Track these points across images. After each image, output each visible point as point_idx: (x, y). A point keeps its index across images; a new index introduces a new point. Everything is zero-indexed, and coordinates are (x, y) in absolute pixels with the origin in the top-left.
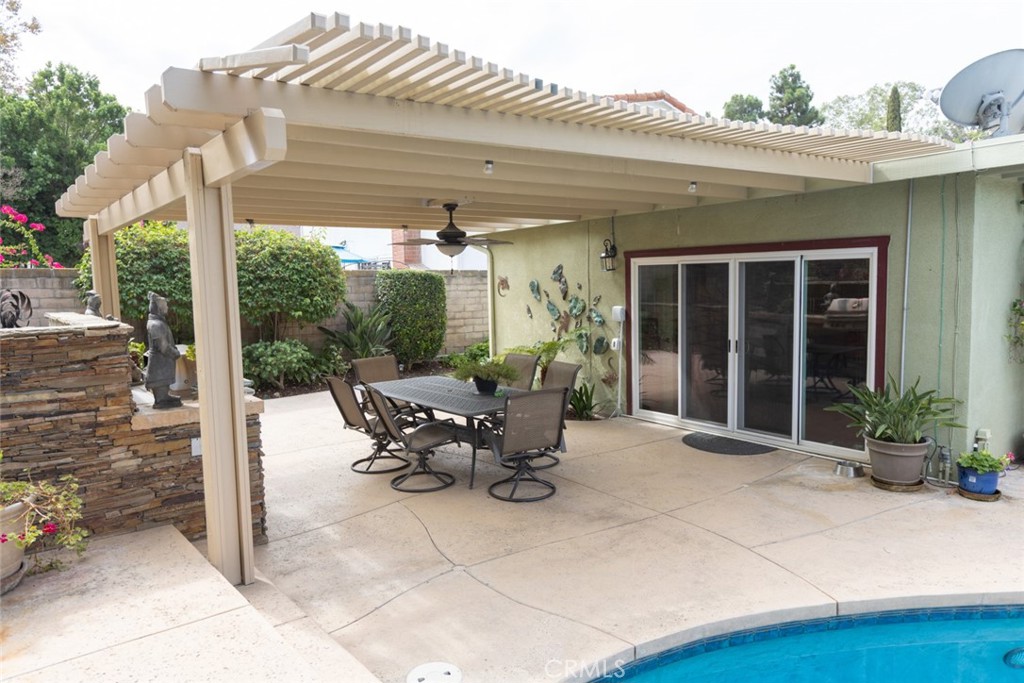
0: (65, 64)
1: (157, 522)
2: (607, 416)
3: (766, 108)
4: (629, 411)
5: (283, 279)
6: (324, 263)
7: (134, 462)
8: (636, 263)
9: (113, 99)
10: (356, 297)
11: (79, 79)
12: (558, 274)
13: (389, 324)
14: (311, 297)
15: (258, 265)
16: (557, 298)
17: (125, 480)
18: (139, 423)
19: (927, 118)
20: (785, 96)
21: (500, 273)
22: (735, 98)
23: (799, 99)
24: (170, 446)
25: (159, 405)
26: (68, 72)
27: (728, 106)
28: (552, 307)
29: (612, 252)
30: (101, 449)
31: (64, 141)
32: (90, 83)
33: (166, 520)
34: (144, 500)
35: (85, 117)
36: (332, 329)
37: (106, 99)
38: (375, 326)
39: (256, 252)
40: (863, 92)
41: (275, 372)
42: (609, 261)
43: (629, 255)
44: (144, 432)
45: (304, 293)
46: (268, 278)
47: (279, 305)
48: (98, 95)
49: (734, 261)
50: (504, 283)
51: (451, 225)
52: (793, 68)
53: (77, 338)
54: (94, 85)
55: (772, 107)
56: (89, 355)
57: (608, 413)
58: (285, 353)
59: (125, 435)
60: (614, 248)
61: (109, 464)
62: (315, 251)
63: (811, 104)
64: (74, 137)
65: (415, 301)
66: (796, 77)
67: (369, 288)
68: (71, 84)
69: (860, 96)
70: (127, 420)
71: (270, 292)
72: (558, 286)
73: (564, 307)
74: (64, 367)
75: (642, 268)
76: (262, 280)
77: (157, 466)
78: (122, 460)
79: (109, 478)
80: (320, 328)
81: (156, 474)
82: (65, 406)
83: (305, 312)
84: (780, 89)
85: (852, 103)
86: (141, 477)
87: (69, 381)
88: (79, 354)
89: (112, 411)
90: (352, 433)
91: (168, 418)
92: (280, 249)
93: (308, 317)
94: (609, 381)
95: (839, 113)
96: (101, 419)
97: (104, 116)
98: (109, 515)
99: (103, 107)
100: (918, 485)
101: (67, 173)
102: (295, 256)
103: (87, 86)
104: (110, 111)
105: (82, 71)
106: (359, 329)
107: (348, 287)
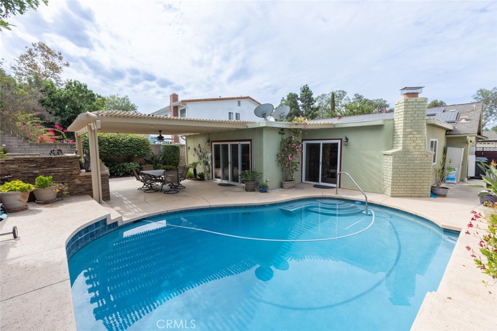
0: (76, 80)
1: (85, 194)
2: (208, 180)
3: (299, 97)
4: (213, 179)
5: (132, 146)
6: (144, 142)
7: (80, 182)
8: (213, 144)
9: (92, 91)
10: (154, 151)
11: (81, 85)
12: (199, 146)
13: (163, 159)
14: (140, 151)
15: (125, 143)
16: (199, 151)
17: (78, 185)
18: (81, 175)
19: (347, 101)
20: (304, 94)
21: (188, 146)
22: (290, 94)
23: (308, 95)
24: (88, 179)
25: (86, 172)
26: (77, 82)
27: (288, 96)
28: (198, 154)
29: (209, 141)
30: (73, 179)
31: (76, 104)
32: (84, 86)
33: (87, 194)
34: (82, 190)
35: (82, 97)
36: (148, 160)
37: (89, 91)
38: (159, 158)
39: (125, 139)
40: (329, 93)
41: (130, 170)
42: (207, 143)
43: (212, 142)
44: (82, 176)
45: (138, 150)
46: (128, 146)
47: (131, 153)
48: (87, 90)
49: (229, 144)
50: (189, 148)
51: (160, 135)
52: (307, 85)
53: (68, 158)
54: (85, 87)
55: (301, 97)
56: (71, 161)
57: (209, 179)
58: (132, 165)
59: (78, 177)
60: (209, 140)
61: (75, 182)
62: (142, 139)
63: (312, 96)
64: (79, 102)
65: (170, 153)
66: (308, 88)
67: (159, 149)
68: (78, 87)
69: (329, 94)
70: (79, 174)
71: (129, 150)
72: (199, 149)
73: (200, 154)
74: (65, 163)
75: (215, 145)
76: (126, 147)
77: (85, 183)
78: (77, 181)
79: (75, 185)
80: (145, 159)
81: (85, 185)
82: (66, 171)
83: (138, 155)
84: (303, 92)
85: (326, 96)
86: (82, 185)
87: (66, 166)
88: (69, 161)
89: (76, 172)
90: (138, 181)
91: (87, 174)
92: (132, 139)
93: (140, 156)
94: (209, 172)
95: (323, 99)
96: (73, 173)
97: (89, 96)
98: (75, 192)
99: (88, 94)
100: (253, 190)
101: (77, 113)
102: (136, 140)
103: (83, 87)
104: (90, 95)
105: (82, 82)
106: (154, 160)
107: (152, 148)
